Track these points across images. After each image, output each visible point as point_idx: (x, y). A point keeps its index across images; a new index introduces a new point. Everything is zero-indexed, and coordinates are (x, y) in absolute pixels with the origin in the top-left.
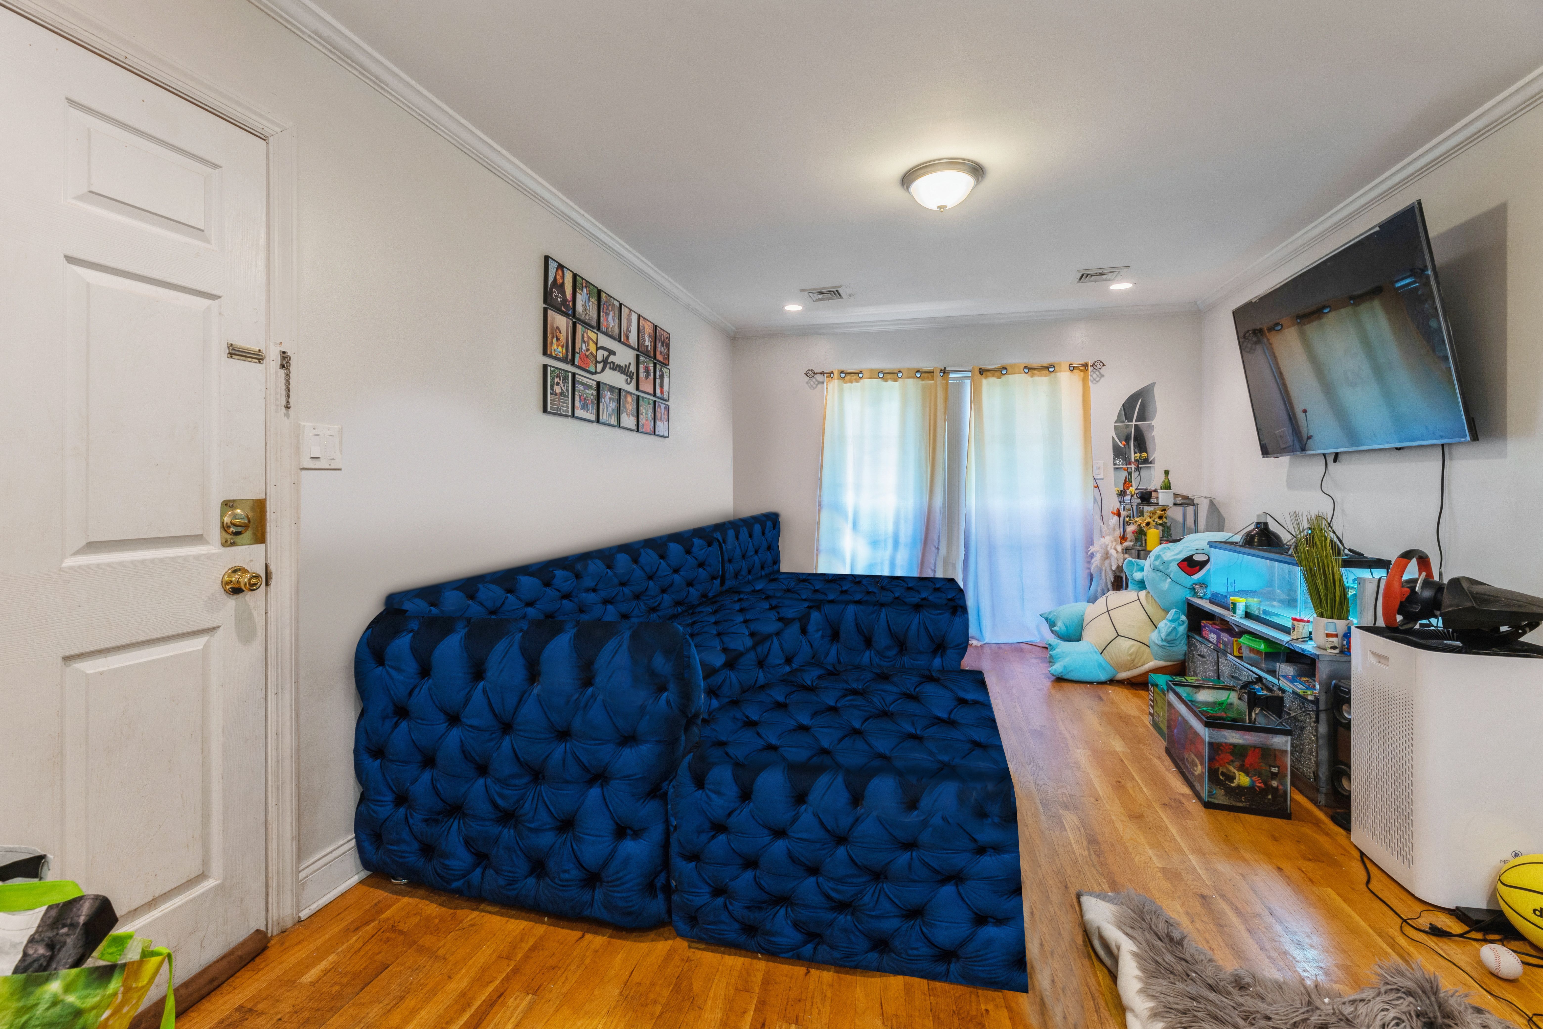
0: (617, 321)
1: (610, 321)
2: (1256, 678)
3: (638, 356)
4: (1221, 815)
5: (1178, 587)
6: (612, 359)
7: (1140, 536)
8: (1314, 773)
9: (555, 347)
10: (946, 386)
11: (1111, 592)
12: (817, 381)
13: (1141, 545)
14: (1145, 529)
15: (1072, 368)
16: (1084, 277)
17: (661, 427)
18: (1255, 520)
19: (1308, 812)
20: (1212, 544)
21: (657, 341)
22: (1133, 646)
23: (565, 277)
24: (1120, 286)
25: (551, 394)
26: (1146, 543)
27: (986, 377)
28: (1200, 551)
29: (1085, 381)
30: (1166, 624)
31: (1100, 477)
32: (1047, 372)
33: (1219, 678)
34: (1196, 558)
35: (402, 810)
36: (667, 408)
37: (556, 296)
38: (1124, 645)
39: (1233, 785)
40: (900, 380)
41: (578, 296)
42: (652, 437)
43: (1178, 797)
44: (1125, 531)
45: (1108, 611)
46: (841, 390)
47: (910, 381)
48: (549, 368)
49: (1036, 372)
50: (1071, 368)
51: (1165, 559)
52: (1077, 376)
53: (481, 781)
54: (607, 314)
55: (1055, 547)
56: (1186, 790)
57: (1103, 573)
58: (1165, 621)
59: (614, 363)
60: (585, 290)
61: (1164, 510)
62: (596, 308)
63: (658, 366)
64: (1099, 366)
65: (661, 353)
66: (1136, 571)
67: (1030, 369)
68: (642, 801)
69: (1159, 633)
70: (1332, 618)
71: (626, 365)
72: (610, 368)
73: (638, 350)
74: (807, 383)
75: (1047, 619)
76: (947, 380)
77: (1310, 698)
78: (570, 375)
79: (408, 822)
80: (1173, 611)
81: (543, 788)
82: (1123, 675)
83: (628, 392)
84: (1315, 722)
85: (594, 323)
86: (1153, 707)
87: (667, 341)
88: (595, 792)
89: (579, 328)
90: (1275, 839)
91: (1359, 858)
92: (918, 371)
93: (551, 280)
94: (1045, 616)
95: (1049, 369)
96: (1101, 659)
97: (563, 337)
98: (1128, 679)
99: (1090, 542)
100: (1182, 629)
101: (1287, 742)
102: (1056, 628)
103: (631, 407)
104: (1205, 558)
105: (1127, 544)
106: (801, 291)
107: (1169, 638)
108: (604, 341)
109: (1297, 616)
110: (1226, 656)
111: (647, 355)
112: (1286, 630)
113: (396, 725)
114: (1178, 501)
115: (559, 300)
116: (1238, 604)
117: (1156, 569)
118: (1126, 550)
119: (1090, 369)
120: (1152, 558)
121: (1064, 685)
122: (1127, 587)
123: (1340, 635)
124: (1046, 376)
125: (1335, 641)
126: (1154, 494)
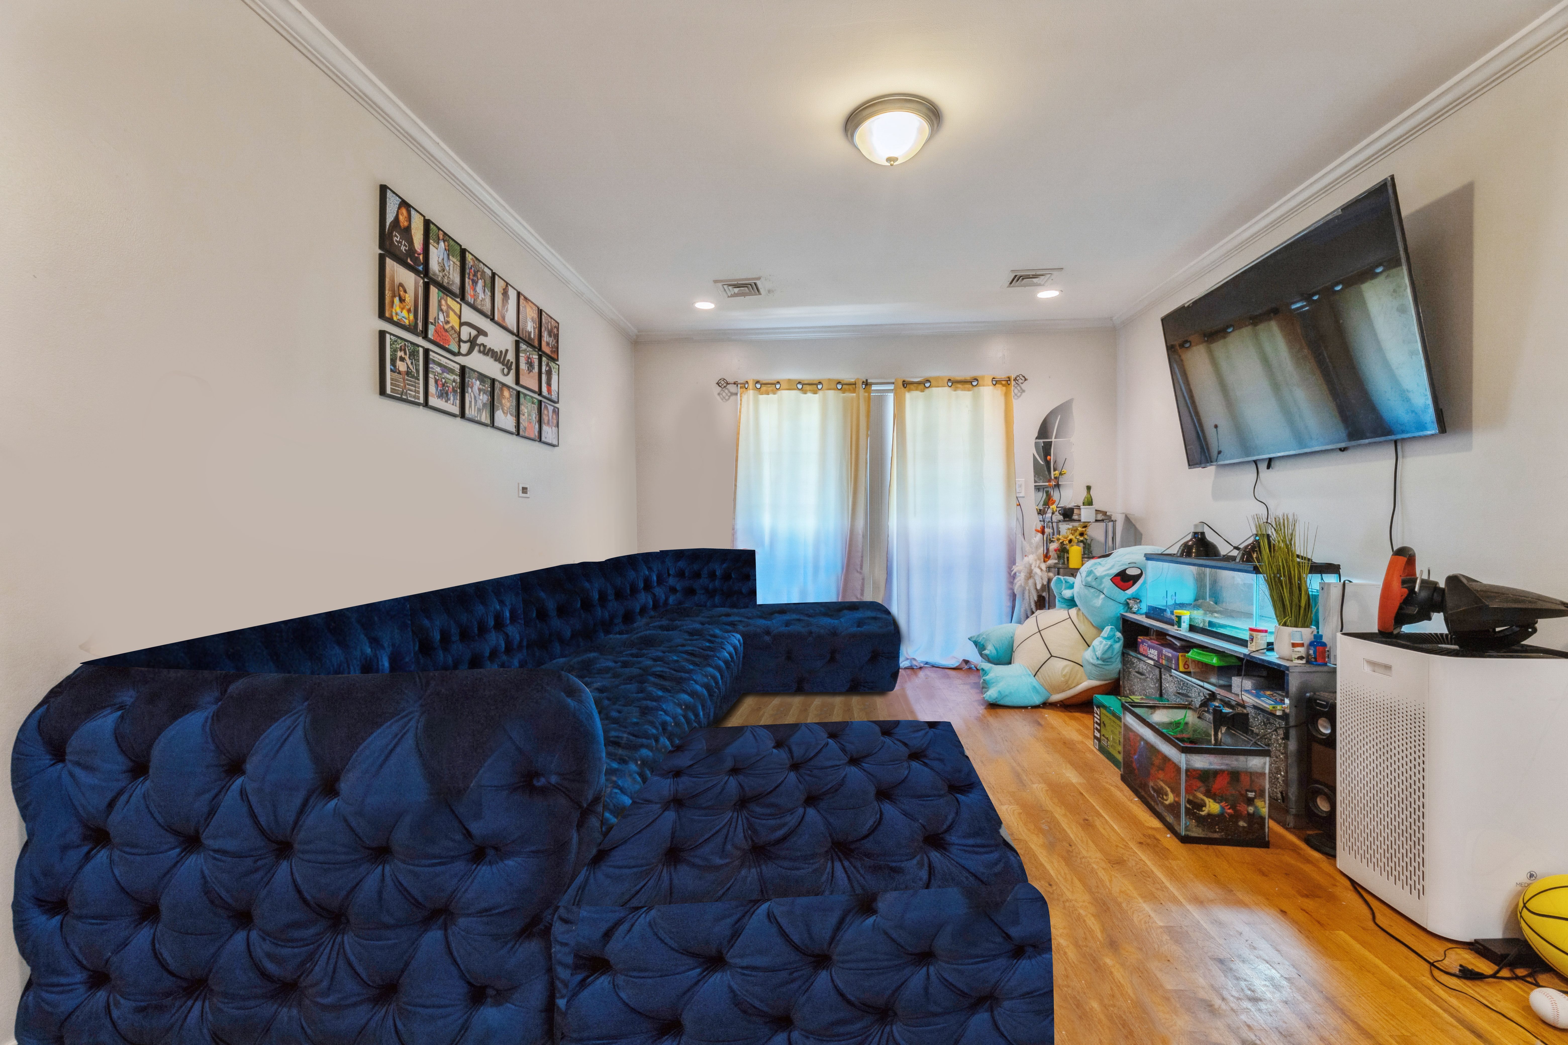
0: (489, 294)
1: (479, 293)
2: (1209, 694)
3: (517, 343)
4: (1200, 849)
5: (1112, 603)
6: (481, 340)
7: (1062, 554)
8: (1282, 793)
9: (398, 310)
10: (869, 399)
11: (1039, 611)
12: (729, 392)
13: (1064, 563)
14: (1068, 547)
15: (996, 382)
16: (1018, 279)
17: (549, 433)
18: (1193, 530)
19: (1282, 837)
20: (1149, 557)
21: (543, 329)
22: (1066, 666)
23: (412, 220)
24: (1047, 294)
25: (391, 370)
26: (1068, 560)
27: (909, 390)
28: (1133, 565)
29: (1007, 395)
30: (1101, 643)
31: (1021, 495)
32: (971, 386)
33: (1161, 695)
34: (1129, 572)
35: (101, 995)
36: (556, 412)
37: (399, 242)
38: (1058, 667)
39: (1203, 813)
40: (821, 392)
41: (432, 250)
42: (537, 444)
43: (1150, 832)
44: (1048, 550)
45: (1039, 631)
46: (756, 402)
47: (831, 393)
48: (388, 336)
49: (959, 386)
50: (994, 383)
51: (1098, 574)
52: (999, 391)
53: (240, 937)
54: (475, 283)
55: (976, 569)
56: (1156, 823)
57: (1027, 592)
58: (1099, 639)
59: (485, 346)
60: (442, 244)
61: (1085, 527)
62: (458, 270)
63: (544, 359)
64: (1020, 381)
65: (548, 344)
66: (1066, 589)
67: (954, 383)
68: (510, 945)
69: (1094, 650)
70: (1296, 626)
71: (501, 352)
72: (480, 351)
73: (518, 335)
74: (719, 394)
75: (976, 643)
76: (869, 393)
77: (1279, 713)
78: (421, 350)
79: (110, 1012)
80: (1108, 629)
81: (348, 940)
82: (1056, 697)
83: (504, 385)
84: (1283, 739)
85: (456, 289)
86: (1099, 731)
87: (555, 330)
88: (433, 936)
89: (434, 291)
90: (1264, 874)
91: (1351, 888)
92: (839, 383)
93: (390, 218)
94: (974, 639)
95: (971, 383)
96: (1034, 681)
97: (409, 298)
98: (1061, 701)
99: (1012, 561)
100: (1118, 646)
101: (1265, 764)
102: (986, 652)
103: (508, 404)
104: (1138, 572)
105: (1051, 562)
106: (716, 282)
107: (1106, 656)
108: (469, 315)
109: (1253, 627)
110: (1171, 672)
111: (529, 344)
112: (1243, 643)
113: (88, 857)
114: (1100, 517)
115: (403, 248)
116: (1182, 617)
117: (1088, 586)
118: (1049, 569)
119: (1013, 383)
120: (1084, 574)
121: (1000, 711)
122: (1054, 606)
123: (1306, 645)
124: (969, 390)
125: (1302, 651)
126: (1076, 511)
